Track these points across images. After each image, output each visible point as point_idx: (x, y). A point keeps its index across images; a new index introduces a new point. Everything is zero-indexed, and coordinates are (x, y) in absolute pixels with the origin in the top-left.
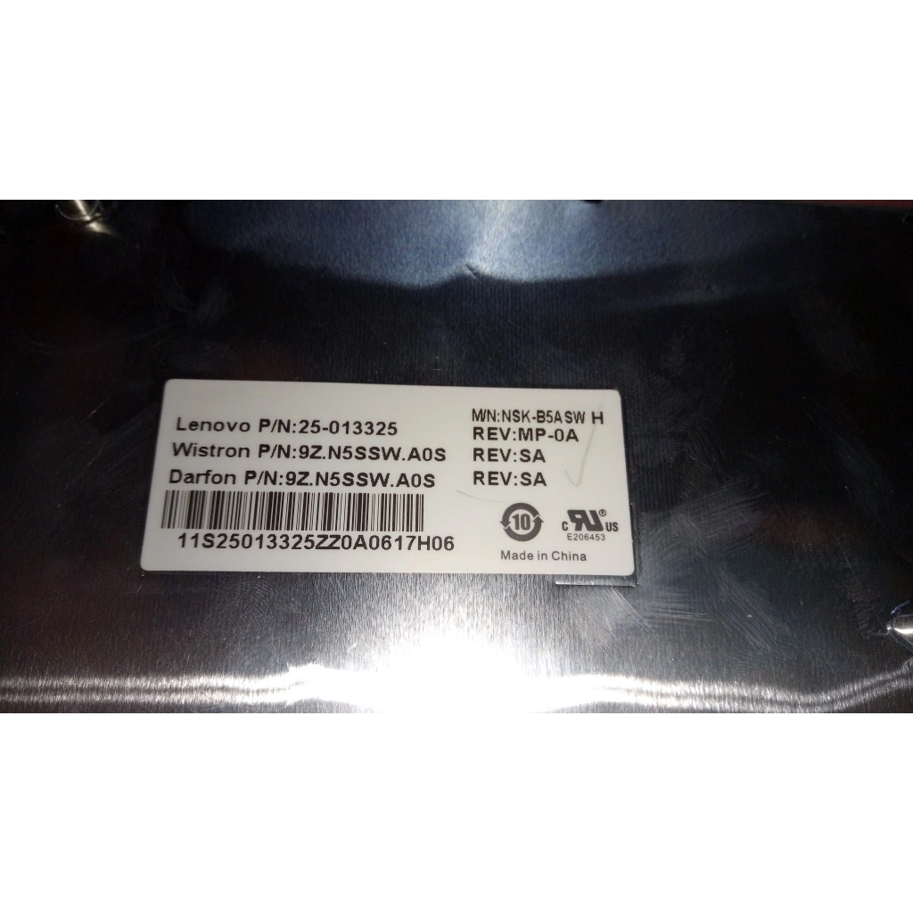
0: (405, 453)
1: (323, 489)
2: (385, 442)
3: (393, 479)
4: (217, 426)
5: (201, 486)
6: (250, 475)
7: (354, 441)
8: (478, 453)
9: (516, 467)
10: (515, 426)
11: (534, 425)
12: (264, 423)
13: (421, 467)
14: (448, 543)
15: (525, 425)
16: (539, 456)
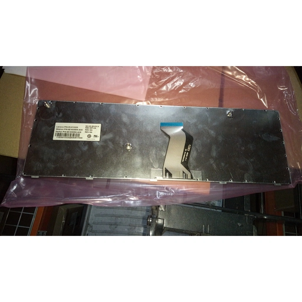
0: (79, 130)
1: (70, 133)
2: (77, 129)
3: (77, 132)
4: (61, 127)
5: (59, 133)
6: (63, 132)
7: (74, 129)
8: (86, 130)
9: (89, 131)
10: (90, 127)
11: (92, 127)
12: (65, 127)
13: (80, 131)
14: (82, 138)
15: (91, 127)
16: (92, 130)
